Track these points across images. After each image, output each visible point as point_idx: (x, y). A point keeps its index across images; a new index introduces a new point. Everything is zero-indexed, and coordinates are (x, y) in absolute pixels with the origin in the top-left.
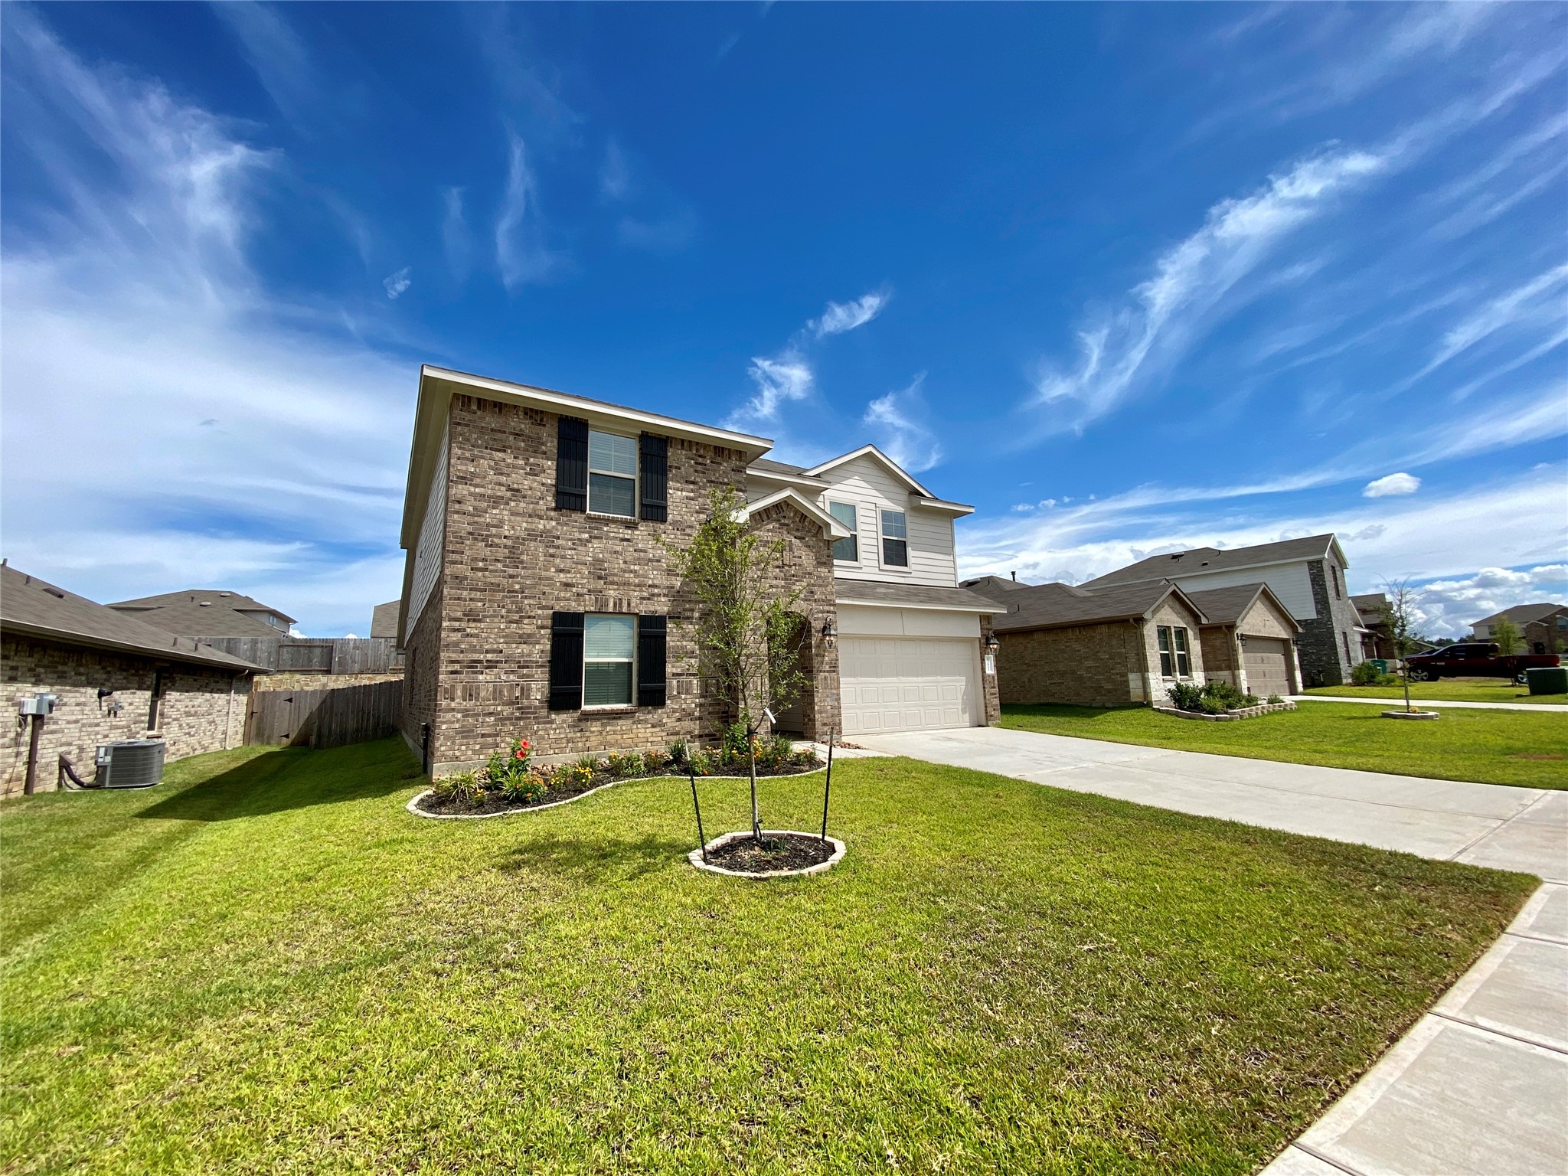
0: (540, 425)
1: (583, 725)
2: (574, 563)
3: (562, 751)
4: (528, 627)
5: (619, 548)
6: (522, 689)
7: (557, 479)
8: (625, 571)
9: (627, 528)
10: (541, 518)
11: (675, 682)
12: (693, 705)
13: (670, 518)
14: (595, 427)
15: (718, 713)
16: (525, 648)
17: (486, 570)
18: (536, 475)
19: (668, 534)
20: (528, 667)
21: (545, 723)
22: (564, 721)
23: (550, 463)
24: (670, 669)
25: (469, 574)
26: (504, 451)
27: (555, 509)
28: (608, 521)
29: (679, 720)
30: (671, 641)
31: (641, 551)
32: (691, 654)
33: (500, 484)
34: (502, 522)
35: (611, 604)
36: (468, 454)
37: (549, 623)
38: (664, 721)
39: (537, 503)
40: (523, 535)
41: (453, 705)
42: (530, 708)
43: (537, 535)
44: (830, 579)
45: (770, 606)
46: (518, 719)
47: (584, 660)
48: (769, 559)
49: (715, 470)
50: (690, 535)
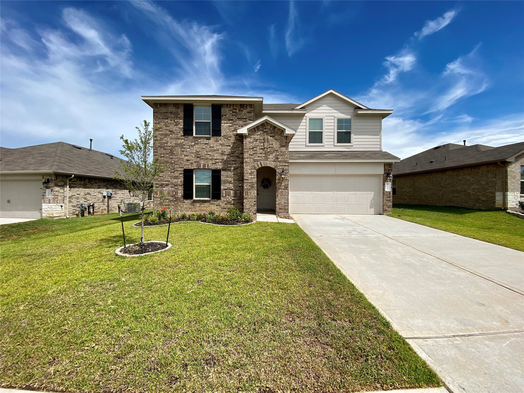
0: (178, 108)
1: (194, 204)
2: (190, 153)
3: (188, 211)
4: (176, 174)
5: (204, 147)
6: (176, 192)
7: (184, 126)
8: (206, 155)
9: (207, 139)
10: (179, 139)
11: (224, 192)
12: (231, 200)
13: (222, 134)
14: (195, 105)
15: (240, 203)
16: (176, 180)
17: (164, 157)
18: (177, 125)
19: (222, 140)
20: (177, 186)
21: (182, 203)
22: (188, 202)
23: (181, 121)
24: (222, 187)
26: (168, 119)
27: (183, 136)
28: (200, 138)
29: (226, 204)
30: (223, 178)
31: (212, 147)
32: (230, 182)
33: (167, 130)
34: (168, 142)
35: (202, 166)
36: (158, 122)
37: (183, 172)
38: (221, 204)
39: (178, 134)
40: (174, 145)
41: (157, 196)
42: (178, 198)
43: (178, 145)
44: (287, 152)
45: (257, 164)
46: (175, 201)
47: (194, 184)
48: (258, 146)
49: (240, 114)
50: (230, 140)
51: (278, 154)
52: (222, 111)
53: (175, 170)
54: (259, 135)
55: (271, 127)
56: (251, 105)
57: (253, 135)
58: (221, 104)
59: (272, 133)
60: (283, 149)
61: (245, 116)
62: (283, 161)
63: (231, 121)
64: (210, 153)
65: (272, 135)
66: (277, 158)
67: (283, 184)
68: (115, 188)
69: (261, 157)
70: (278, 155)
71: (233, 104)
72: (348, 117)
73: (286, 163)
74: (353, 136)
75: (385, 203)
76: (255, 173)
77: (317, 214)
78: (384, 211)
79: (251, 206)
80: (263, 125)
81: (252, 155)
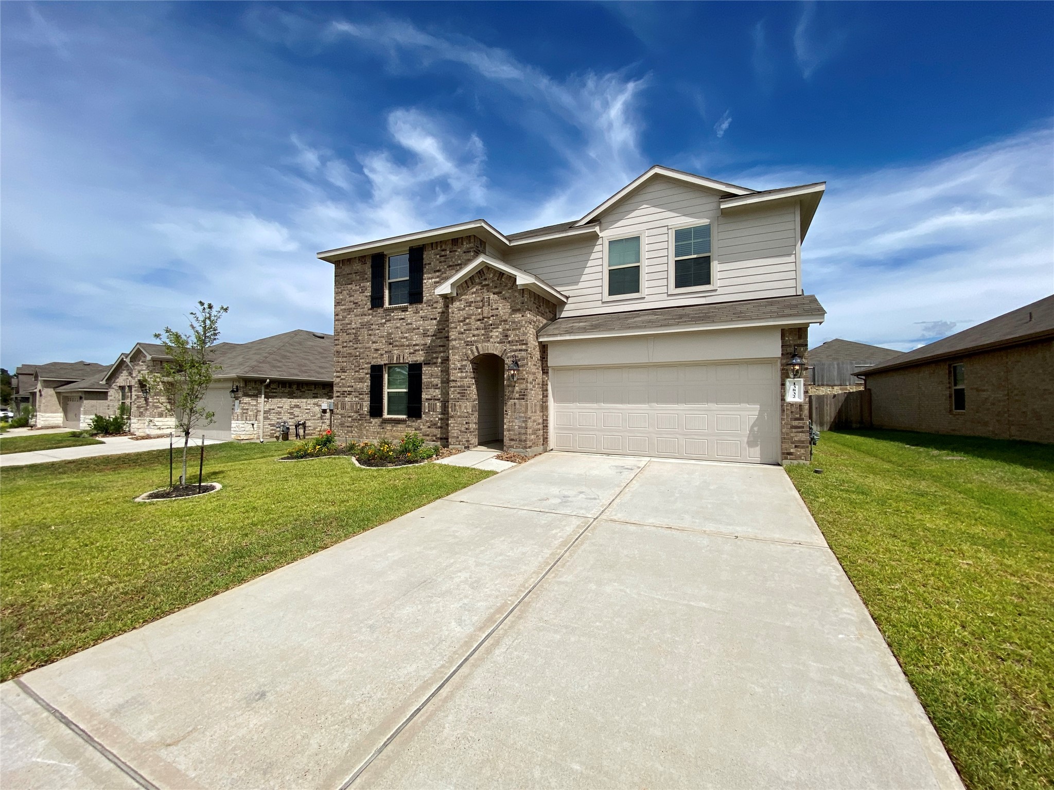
0: (364, 264)
1: (384, 425)
2: (379, 337)
3: (375, 438)
4: (362, 374)
5: (399, 325)
6: (360, 405)
7: (372, 292)
8: (402, 338)
9: (403, 311)
10: (365, 315)
11: (427, 404)
12: (437, 419)
13: (425, 299)
14: (388, 253)
16: (361, 385)
17: (346, 347)
18: (364, 292)
19: (424, 309)
20: (362, 394)
21: (369, 423)
22: (376, 423)
23: (368, 283)
24: (424, 396)
25: (341, 350)
26: (352, 284)
27: (371, 309)
28: (394, 310)
29: (429, 427)
30: (425, 379)
31: (410, 324)
32: (436, 387)
33: (351, 302)
34: (352, 321)
35: (395, 359)
37: (369, 371)
38: (421, 427)
39: (364, 308)
40: (359, 326)
41: (338, 411)
42: (363, 415)
43: (364, 325)
44: (524, 322)
45: (472, 351)
46: (359, 420)
47: (386, 390)
48: (472, 315)
49: (452, 257)
50: (436, 308)
51: (507, 327)
52: (424, 256)
53: (359, 368)
54: (475, 293)
55: (494, 275)
56: (470, 236)
57: (465, 294)
58: (423, 245)
59: (496, 287)
60: (518, 316)
61: (460, 259)
62: (517, 341)
63: (437, 274)
64: (407, 335)
65: (496, 290)
66: (507, 336)
67: (517, 388)
69: (478, 335)
70: (508, 330)
71: (441, 242)
72: (704, 221)
73: (522, 344)
74: (716, 268)
75: (787, 434)
76: (469, 367)
79: (461, 431)
80: (484, 271)
81: (462, 333)
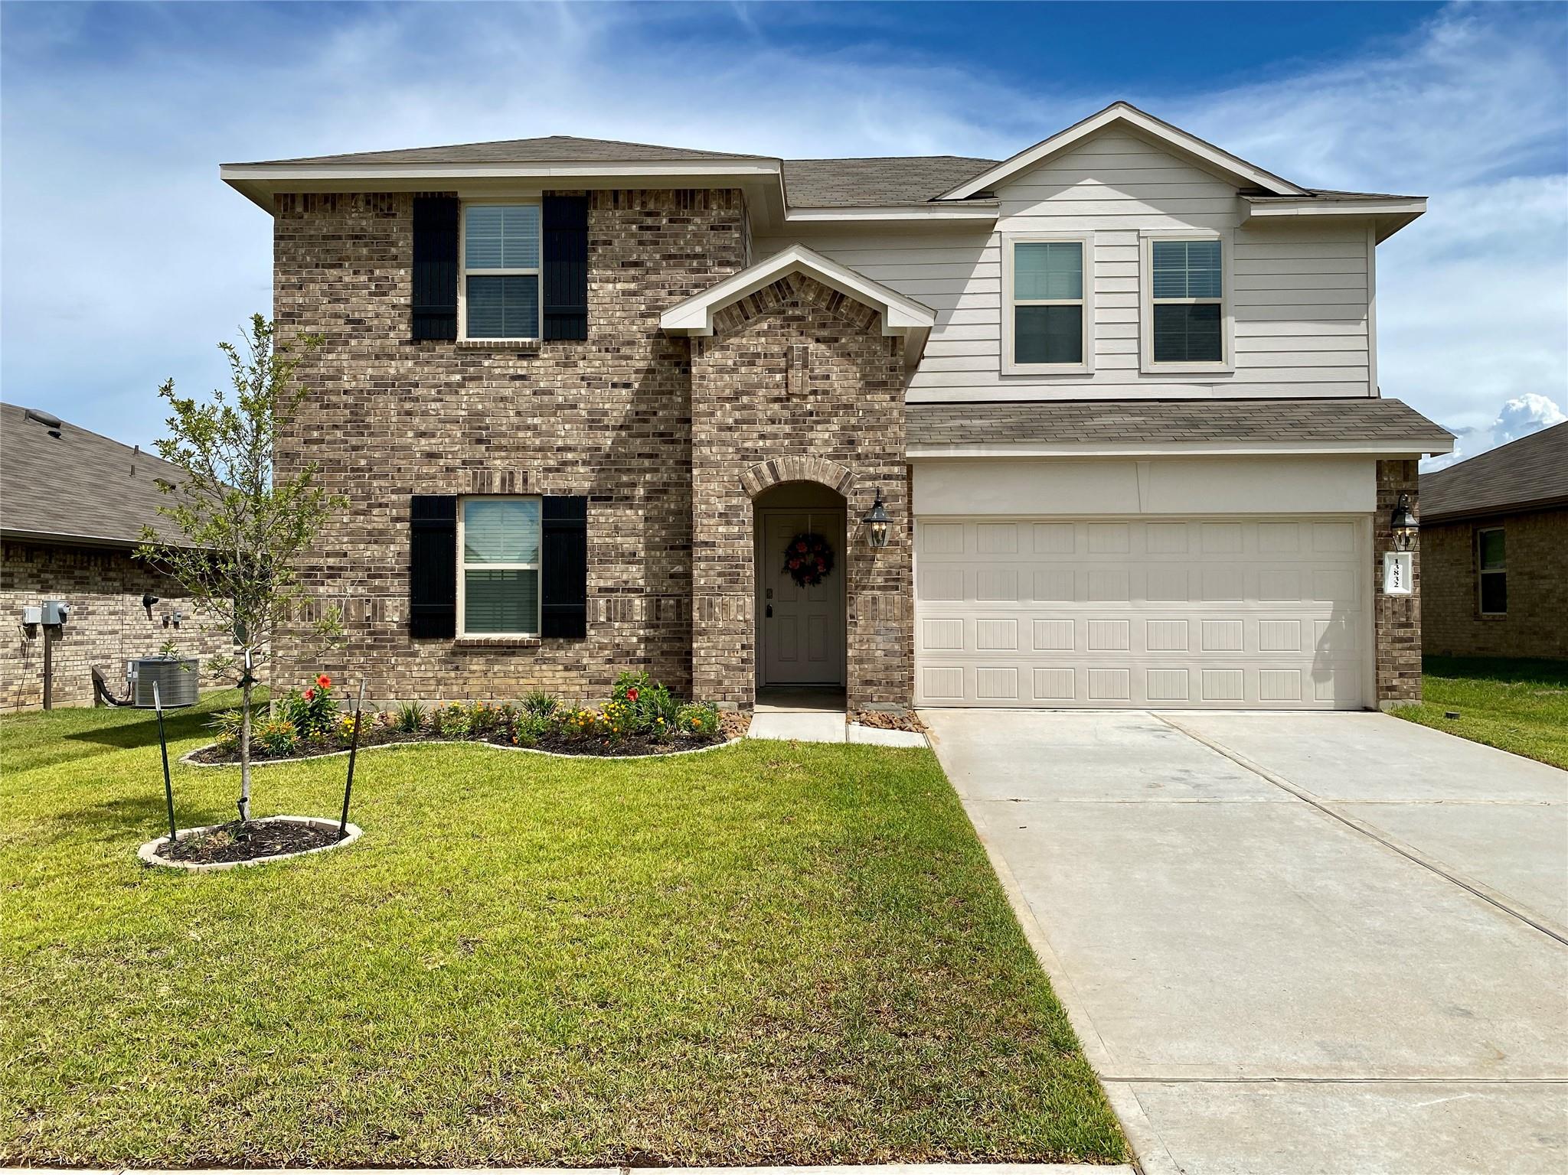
0: (387, 215)
1: (459, 660)
2: (441, 421)
3: (431, 694)
4: (379, 520)
5: (508, 392)
6: (374, 607)
7: (414, 295)
8: (518, 428)
9: (521, 357)
10: (391, 357)
11: (602, 602)
12: (635, 640)
13: (593, 332)
14: (468, 200)
15: (677, 653)
16: (375, 550)
17: (322, 441)
18: (385, 294)
19: (590, 360)
20: (380, 576)
21: (406, 655)
22: (432, 654)
23: (402, 272)
24: (593, 581)
25: (303, 449)
26: (341, 266)
27: (411, 343)
28: (489, 351)
29: (610, 661)
30: (594, 537)
31: (544, 392)
32: (631, 558)
33: (337, 316)
34: (340, 371)
35: (497, 481)
36: (294, 279)
37: (407, 512)
38: (585, 661)
39: (386, 336)
40: (368, 386)
41: (290, 625)
42: (384, 633)
43: (386, 385)
44: (895, 414)
45: (757, 473)
46: (370, 647)
47: (462, 566)
48: (759, 386)
49: (677, 235)
50: (629, 358)
51: (853, 421)
52: (592, 221)
54: (765, 334)
55: (818, 296)
56: (728, 191)
57: (736, 334)
58: (588, 192)
59: (823, 326)
60: (880, 399)
61: (700, 243)
62: (877, 456)
63: (632, 272)
64: (536, 421)
65: (825, 333)
66: (851, 442)
67: (879, 564)
68: (82, 584)
69: (775, 436)
71: (643, 192)
72: (1208, 234)
73: (893, 464)
75: (1387, 653)
76: (747, 514)
77: (1055, 709)
78: (1385, 690)
79: (727, 667)
80: (782, 286)
81: (730, 429)
